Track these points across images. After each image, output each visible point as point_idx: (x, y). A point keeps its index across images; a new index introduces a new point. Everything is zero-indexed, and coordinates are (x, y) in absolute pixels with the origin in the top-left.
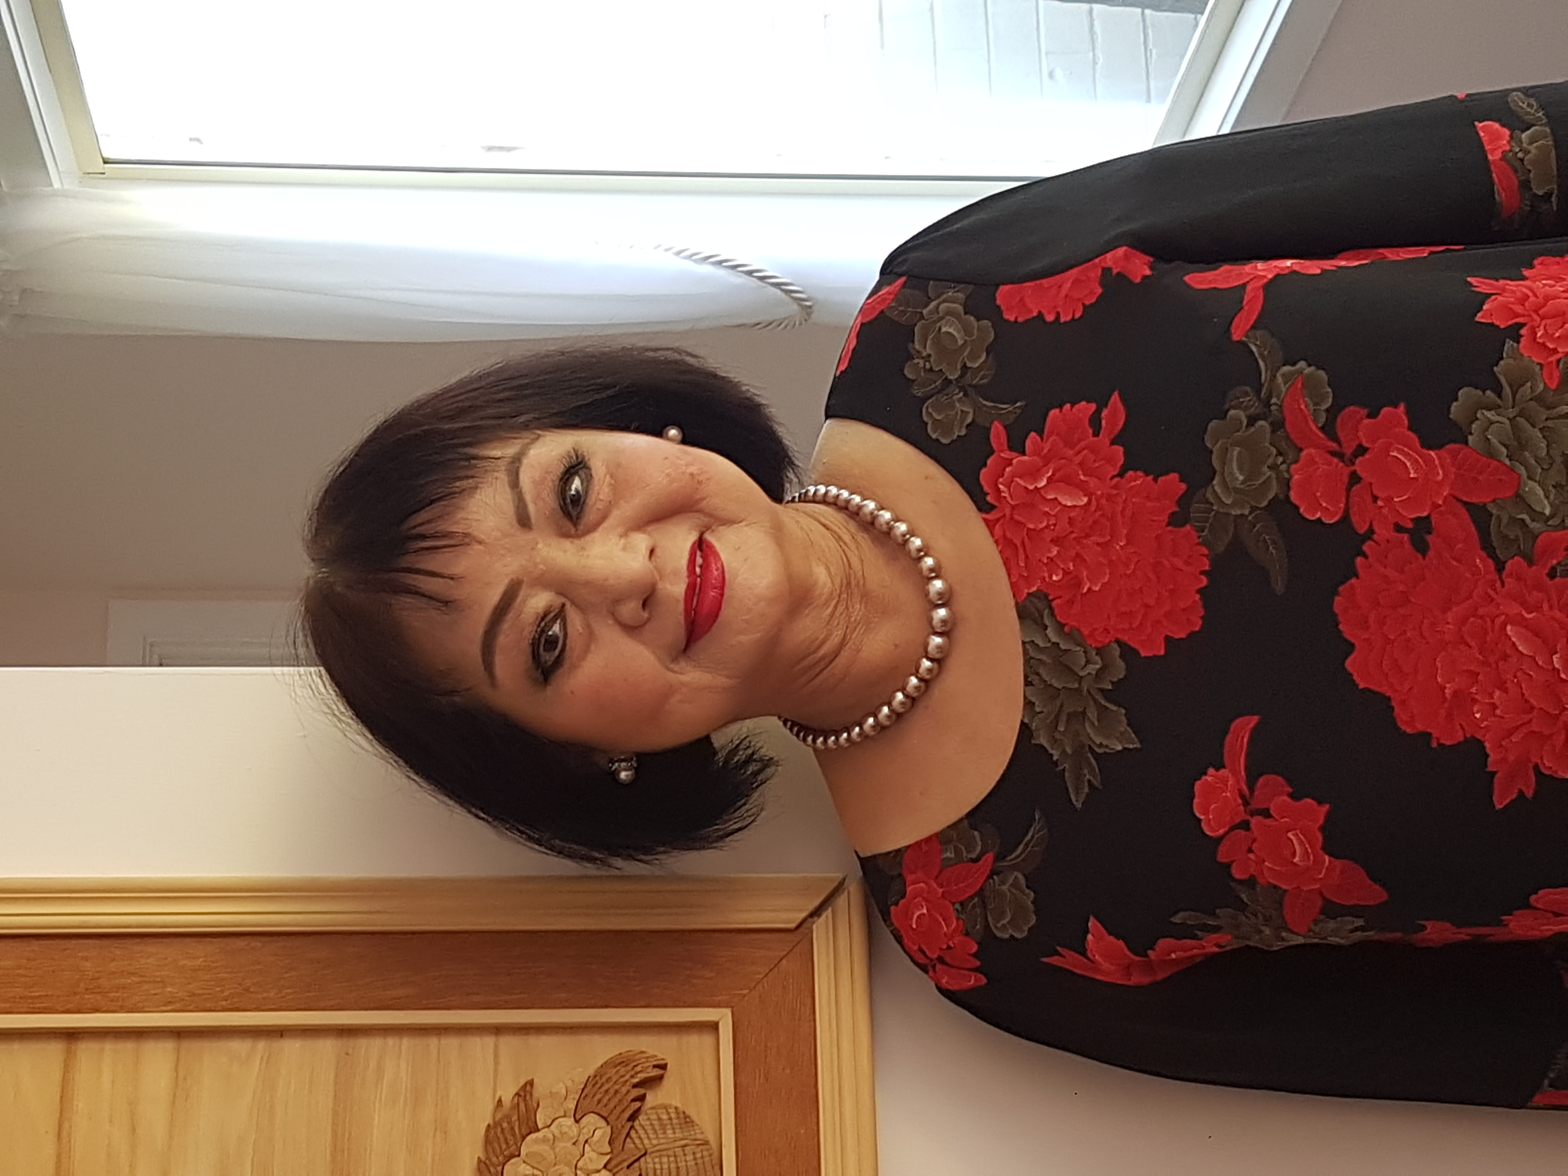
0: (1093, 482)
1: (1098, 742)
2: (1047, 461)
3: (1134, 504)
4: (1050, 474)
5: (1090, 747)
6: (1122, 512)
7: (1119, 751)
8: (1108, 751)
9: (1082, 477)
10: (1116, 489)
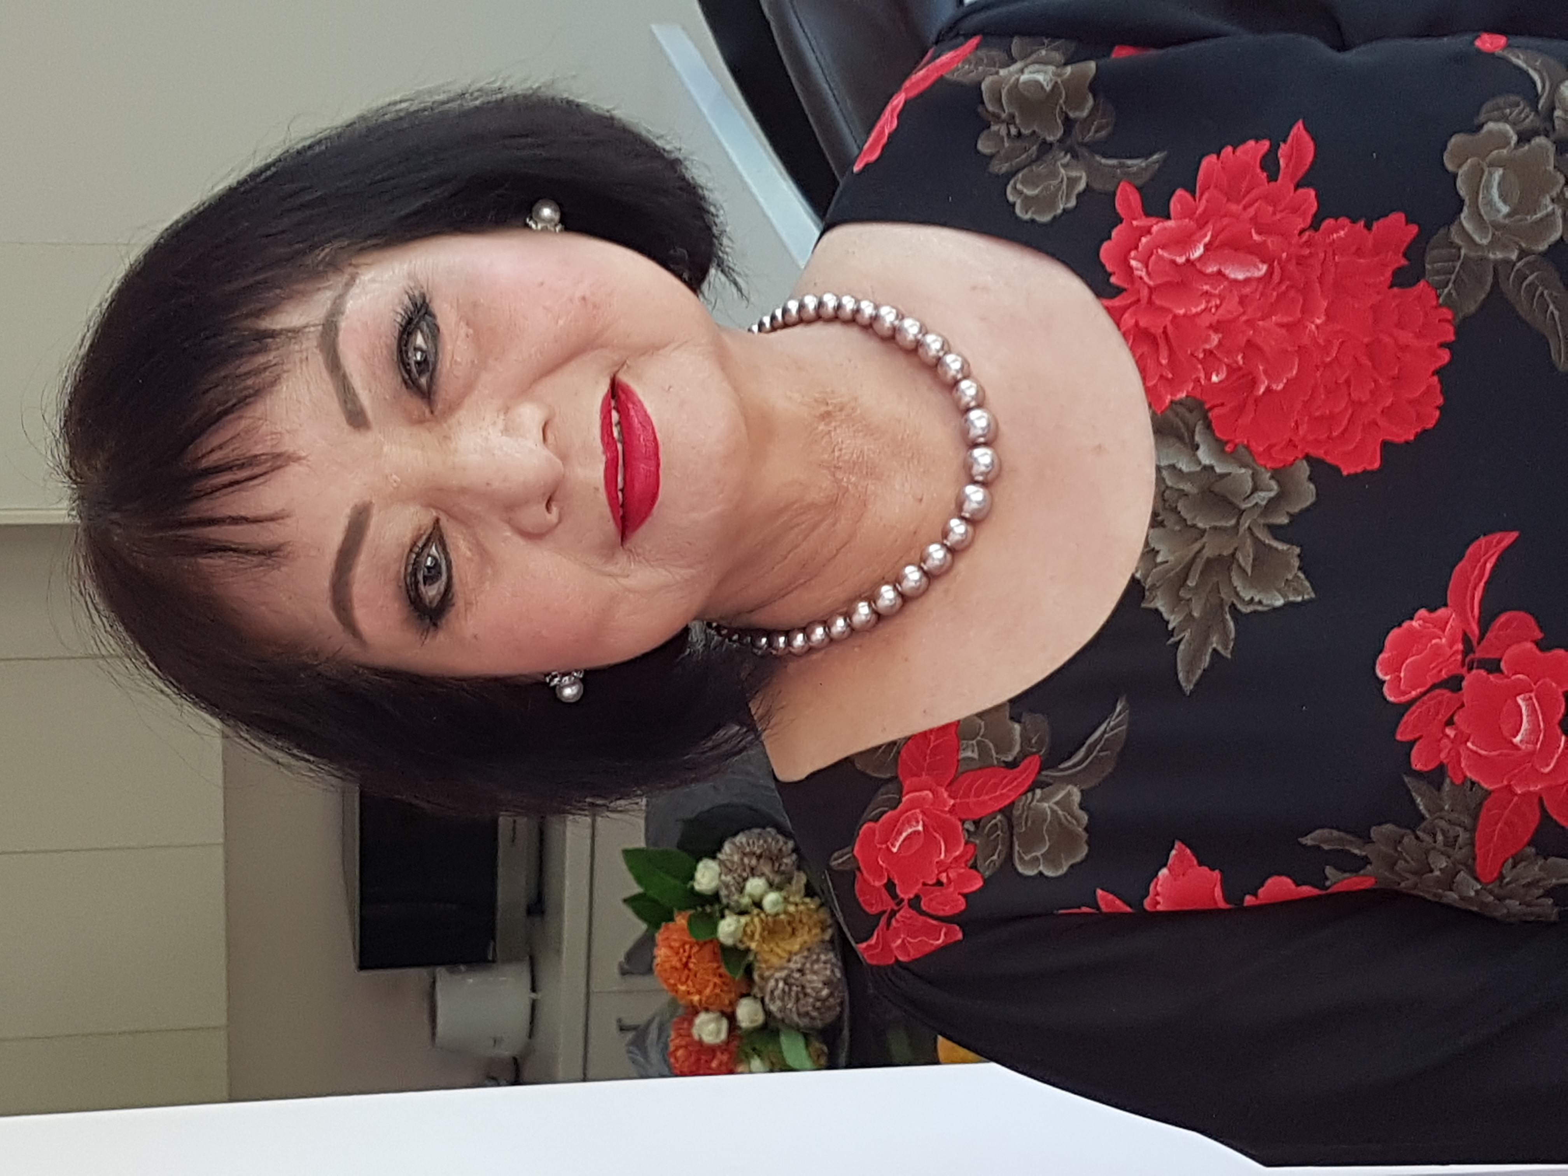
0: (1272, 243)
1: (1247, 598)
2: (1202, 225)
3: (1336, 265)
4: (1207, 239)
5: (1233, 606)
6: (1321, 279)
7: (1275, 609)
8: (1260, 608)
9: (1256, 237)
10: (1309, 246)
